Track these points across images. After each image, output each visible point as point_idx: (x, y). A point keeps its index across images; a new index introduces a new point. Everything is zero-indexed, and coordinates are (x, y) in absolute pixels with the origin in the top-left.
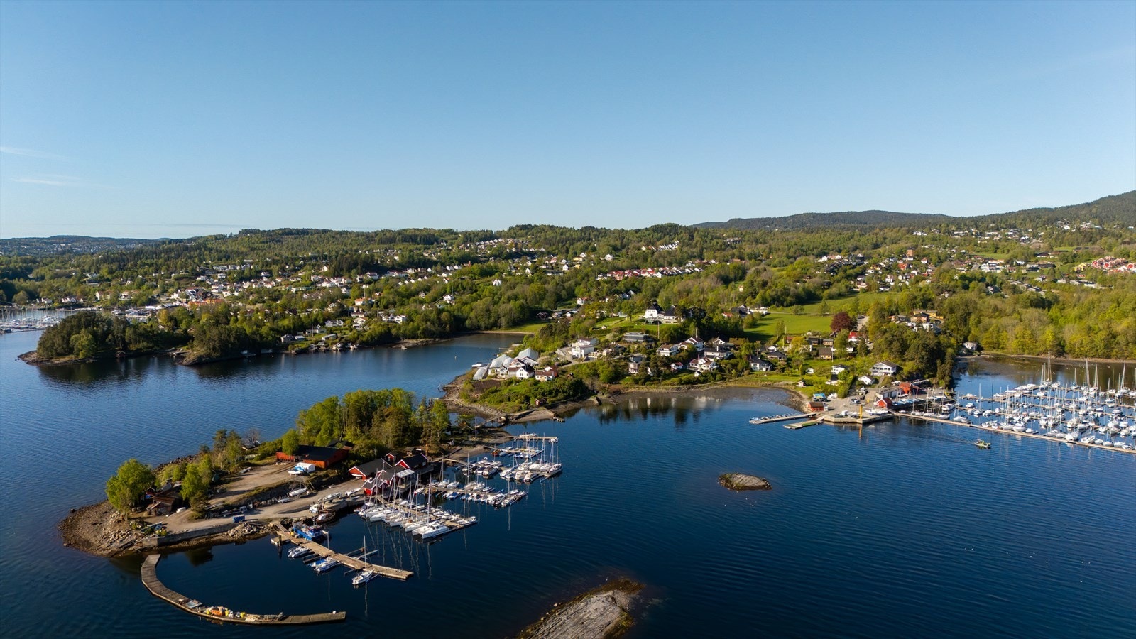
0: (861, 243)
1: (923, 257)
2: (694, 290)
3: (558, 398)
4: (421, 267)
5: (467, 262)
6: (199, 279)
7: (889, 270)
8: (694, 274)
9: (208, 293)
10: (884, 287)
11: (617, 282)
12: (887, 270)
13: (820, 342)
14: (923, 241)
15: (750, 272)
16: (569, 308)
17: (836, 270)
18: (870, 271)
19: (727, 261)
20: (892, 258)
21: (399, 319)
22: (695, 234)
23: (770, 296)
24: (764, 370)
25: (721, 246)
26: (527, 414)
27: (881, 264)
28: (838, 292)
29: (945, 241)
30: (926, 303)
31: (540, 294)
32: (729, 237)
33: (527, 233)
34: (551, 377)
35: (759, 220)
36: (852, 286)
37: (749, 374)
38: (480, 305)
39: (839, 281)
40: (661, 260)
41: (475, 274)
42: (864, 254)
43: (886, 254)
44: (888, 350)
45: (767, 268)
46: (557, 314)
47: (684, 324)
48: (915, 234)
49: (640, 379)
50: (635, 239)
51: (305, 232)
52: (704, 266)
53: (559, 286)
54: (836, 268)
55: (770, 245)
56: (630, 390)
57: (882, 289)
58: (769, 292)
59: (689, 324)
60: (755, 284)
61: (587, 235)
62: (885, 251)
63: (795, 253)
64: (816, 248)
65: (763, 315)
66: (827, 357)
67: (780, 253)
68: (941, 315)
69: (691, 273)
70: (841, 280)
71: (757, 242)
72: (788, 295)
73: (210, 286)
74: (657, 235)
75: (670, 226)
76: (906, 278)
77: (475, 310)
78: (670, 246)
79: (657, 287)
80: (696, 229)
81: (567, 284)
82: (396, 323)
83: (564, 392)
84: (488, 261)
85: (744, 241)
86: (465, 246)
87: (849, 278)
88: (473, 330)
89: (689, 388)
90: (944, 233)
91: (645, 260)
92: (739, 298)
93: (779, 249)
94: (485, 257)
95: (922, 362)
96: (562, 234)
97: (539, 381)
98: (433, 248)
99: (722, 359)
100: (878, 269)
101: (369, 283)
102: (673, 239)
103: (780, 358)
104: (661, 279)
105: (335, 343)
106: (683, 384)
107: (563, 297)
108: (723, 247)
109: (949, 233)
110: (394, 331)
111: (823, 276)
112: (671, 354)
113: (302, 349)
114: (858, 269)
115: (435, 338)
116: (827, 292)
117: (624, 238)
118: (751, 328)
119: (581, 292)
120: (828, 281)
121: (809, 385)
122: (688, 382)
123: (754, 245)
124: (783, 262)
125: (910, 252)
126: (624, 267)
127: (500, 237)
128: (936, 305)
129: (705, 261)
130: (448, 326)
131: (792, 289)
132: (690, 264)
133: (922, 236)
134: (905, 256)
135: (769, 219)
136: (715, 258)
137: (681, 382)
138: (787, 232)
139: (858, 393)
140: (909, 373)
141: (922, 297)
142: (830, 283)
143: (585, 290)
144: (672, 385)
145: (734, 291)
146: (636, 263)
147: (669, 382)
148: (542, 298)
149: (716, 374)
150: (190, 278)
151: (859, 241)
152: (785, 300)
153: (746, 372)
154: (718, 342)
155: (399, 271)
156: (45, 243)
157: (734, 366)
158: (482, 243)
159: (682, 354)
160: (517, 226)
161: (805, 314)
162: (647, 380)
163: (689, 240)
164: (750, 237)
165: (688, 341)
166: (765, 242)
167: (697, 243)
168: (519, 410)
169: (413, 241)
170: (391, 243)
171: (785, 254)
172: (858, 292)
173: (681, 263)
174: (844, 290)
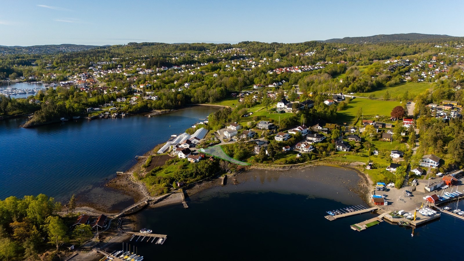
0: (407, 52)
1: (442, 60)
2: (316, 81)
3: (196, 179)
4: (188, 64)
5: (211, 61)
6: (90, 68)
7: (423, 68)
8: (319, 70)
9: (91, 75)
10: (420, 79)
11: (277, 75)
12: (422, 68)
13: (384, 125)
14: (440, 50)
15: (349, 69)
16: (249, 90)
17: (394, 69)
18: (413, 69)
19: (338, 62)
20: (424, 61)
21: (154, 98)
22: (325, 46)
23: (357, 86)
24: (345, 150)
25: (336, 53)
26: (165, 197)
27: (419, 65)
28: (395, 83)
29: (451, 50)
30: (450, 96)
31: (234, 83)
32: (341, 48)
33: (246, 46)
34: (198, 160)
35: (357, 38)
36: (403, 78)
37: (335, 154)
38: (200, 90)
39: (396, 75)
40: (304, 62)
41: (209, 69)
42: (410, 59)
43: (421, 58)
44: (433, 146)
45: (357, 67)
46: (241, 94)
47: (298, 115)
48: (435, 46)
49: (260, 159)
50: (295, 49)
51: (153, 44)
52: (325, 65)
53: (245, 78)
54: (395, 68)
55: (361, 53)
56: (252, 167)
57: (419, 80)
58: (356, 84)
59: (301, 114)
60: (349, 79)
61: (273, 46)
62: (421, 57)
63: (373, 57)
64: (384, 54)
65: (351, 100)
66: (387, 139)
67: (365, 58)
68: (460, 104)
69: (317, 69)
70: (397, 75)
71: (354, 50)
72: (367, 85)
73: (94, 72)
74: (306, 47)
75: (313, 42)
76: (433, 74)
77: (197, 93)
78: (311, 53)
79: (298, 78)
80: (325, 43)
81: (251, 77)
82: (152, 100)
83: (202, 174)
84: (222, 61)
85: (348, 50)
86: (217, 52)
87: (401, 74)
88: (195, 103)
89: (291, 167)
90: (451, 46)
91: (296, 61)
92: (340, 87)
93: (365, 55)
94: (220, 59)
95: (459, 157)
96: (261, 46)
97: (190, 162)
98: (202, 53)
99: (317, 143)
100: (417, 68)
101: (162, 72)
102: (313, 49)
103: (357, 140)
104: (300, 73)
105: (114, 113)
106: (287, 164)
107: (248, 83)
108: (337, 53)
109: (454, 46)
110: (149, 105)
111: (387, 73)
112: (284, 140)
113: (95, 117)
114: (406, 68)
115: (171, 109)
116: (389, 82)
117: (290, 48)
118: (342, 110)
119: (257, 81)
120: (390, 75)
121: (375, 168)
122: (292, 162)
123: (353, 52)
124: (367, 62)
125: (434, 58)
126: (284, 66)
127: (234, 47)
128: (456, 97)
129: (326, 62)
130: (179, 102)
131: (370, 82)
132: (318, 64)
133: (439, 48)
134: (431, 60)
135: (362, 37)
136: (331, 61)
137: (286, 162)
138: (370, 45)
139: (411, 184)
140: (450, 165)
141: (448, 93)
142: (390, 76)
143: (259, 80)
144: (280, 164)
145: (337, 83)
146: (291, 63)
147: (278, 161)
148: (236, 84)
149: (311, 155)
150: (86, 68)
151: (406, 50)
152: (365, 89)
153: (333, 153)
154: (317, 127)
155: (178, 66)
156: (57, 47)
157: (325, 148)
158: (225, 50)
159: (291, 139)
160: (242, 42)
161: (376, 99)
162: (265, 159)
163: (322, 49)
164: (351, 48)
165: (297, 129)
166: (359, 51)
167: (324, 52)
168: (161, 194)
169: (194, 49)
170: (184, 50)
171: (367, 58)
172: (406, 82)
173: (314, 63)
174: (398, 81)
